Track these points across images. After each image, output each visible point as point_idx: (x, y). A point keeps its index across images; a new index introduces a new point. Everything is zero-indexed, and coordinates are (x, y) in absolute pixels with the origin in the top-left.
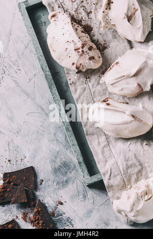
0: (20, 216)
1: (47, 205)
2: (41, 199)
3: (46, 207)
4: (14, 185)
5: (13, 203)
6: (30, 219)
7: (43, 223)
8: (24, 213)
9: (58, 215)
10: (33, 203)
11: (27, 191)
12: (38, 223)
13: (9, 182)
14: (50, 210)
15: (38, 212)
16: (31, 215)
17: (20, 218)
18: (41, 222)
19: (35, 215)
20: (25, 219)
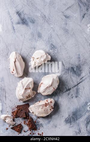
0: (23, 122)
1: (33, 118)
2: (31, 116)
3: (33, 119)
4: (21, 110)
5: (20, 118)
6: (26, 123)
7: (31, 126)
8: (24, 121)
9: (37, 123)
10: (28, 117)
11: (26, 113)
12: (30, 125)
13: (19, 109)
14: (34, 120)
15: (30, 121)
16: (27, 122)
17: (23, 123)
18: (31, 125)
19: (29, 122)
20: (25, 123)
